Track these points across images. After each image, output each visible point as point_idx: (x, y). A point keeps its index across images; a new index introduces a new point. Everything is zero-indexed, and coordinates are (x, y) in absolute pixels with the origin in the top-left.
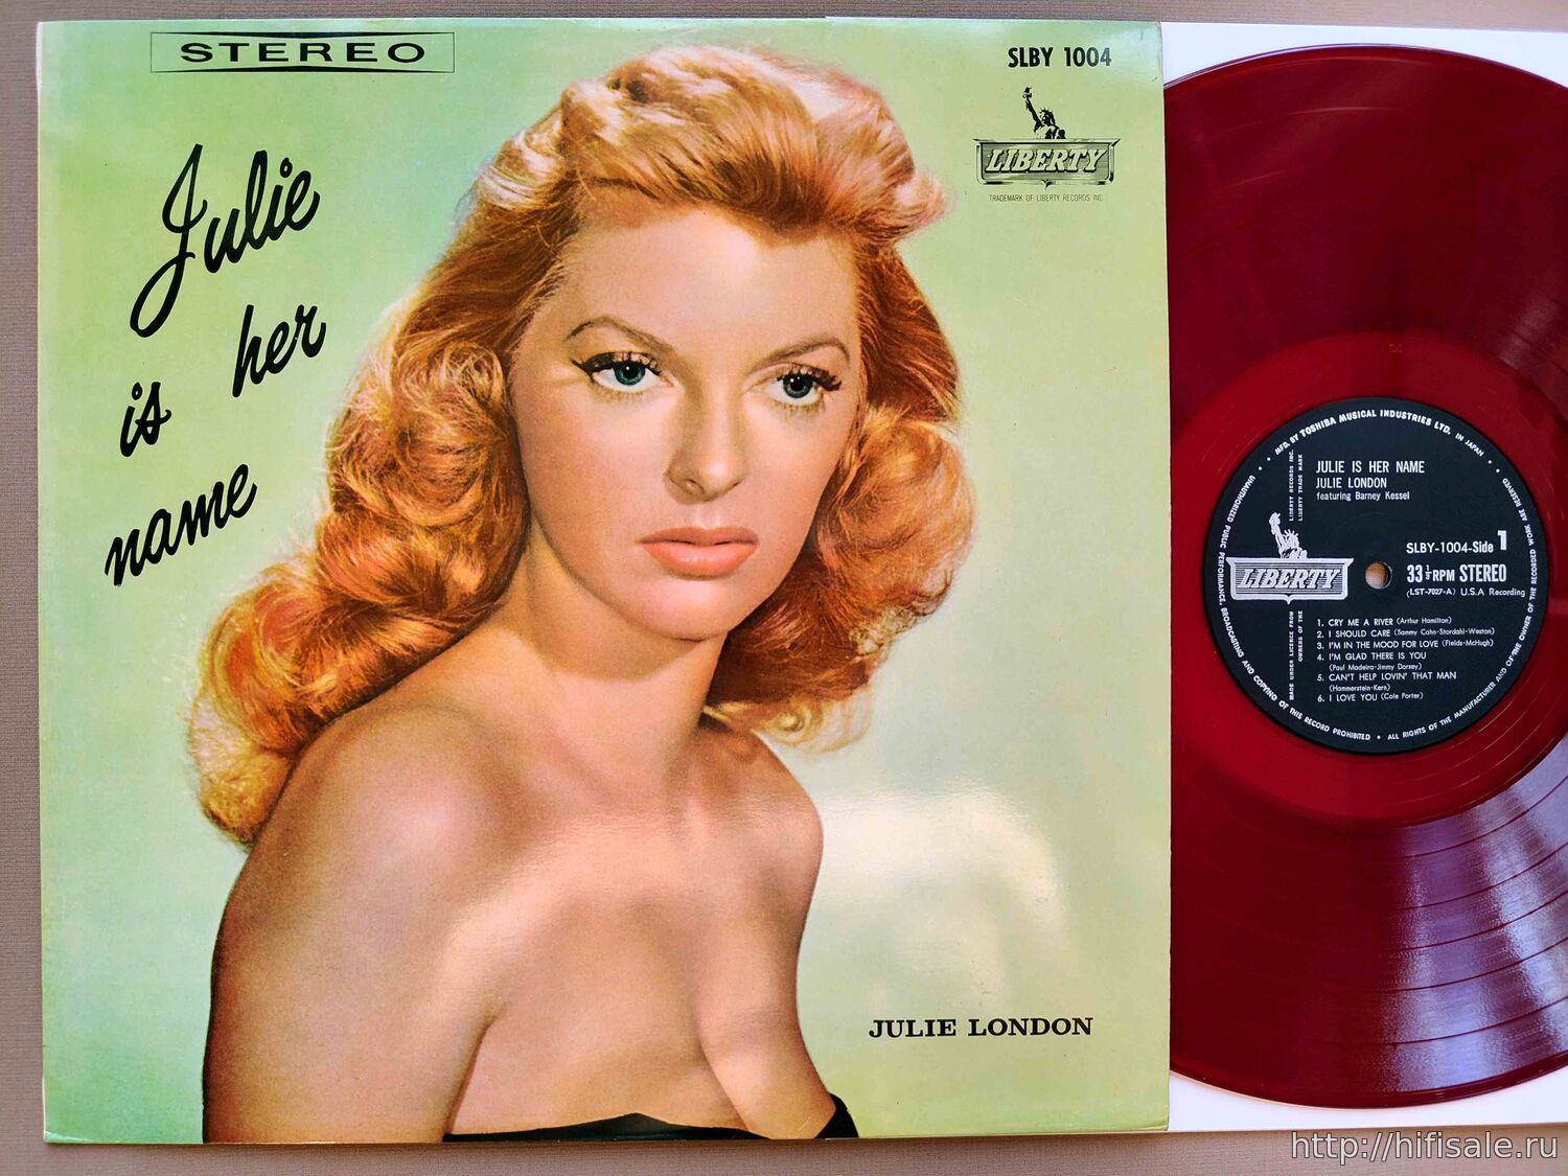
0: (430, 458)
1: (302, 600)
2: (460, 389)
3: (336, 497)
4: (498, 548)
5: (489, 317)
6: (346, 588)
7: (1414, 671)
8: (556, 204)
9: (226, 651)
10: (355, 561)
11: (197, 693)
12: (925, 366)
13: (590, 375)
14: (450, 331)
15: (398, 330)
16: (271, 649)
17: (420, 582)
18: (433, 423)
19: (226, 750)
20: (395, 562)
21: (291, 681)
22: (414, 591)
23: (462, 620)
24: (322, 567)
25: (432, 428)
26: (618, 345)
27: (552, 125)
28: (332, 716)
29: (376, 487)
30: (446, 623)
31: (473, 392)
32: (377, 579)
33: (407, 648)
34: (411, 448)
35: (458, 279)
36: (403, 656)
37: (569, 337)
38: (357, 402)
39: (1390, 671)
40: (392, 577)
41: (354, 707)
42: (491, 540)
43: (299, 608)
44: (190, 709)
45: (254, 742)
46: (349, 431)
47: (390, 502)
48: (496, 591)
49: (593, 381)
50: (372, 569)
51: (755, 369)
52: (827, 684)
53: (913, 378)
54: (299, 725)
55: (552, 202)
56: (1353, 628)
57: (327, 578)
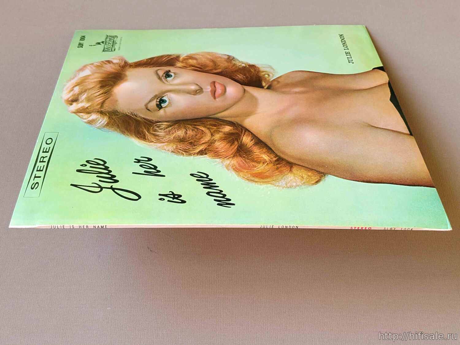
0: (189, 136)
1: (237, 162)
2: (166, 130)
3: (202, 154)
4: (218, 123)
5: (143, 125)
6: (233, 153)
8: (107, 114)
9: (257, 179)
10: (224, 150)
11: (273, 186)
12: (165, 59)
13: (163, 108)
14: (146, 132)
15: (145, 142)
16: (255, 169)
17: (230, 138)
18: (177, 135)
19: (293, 179)
20: (223, 143)
21: (266, 164)
22: (233, 139)
23: (242, 130)
24: (226, 157)
25: (179, 135)
26: (154, 103)
27: (81, 115)
28: (276, 156)
29: (198, 146)
30: (243, 133)
31: (167, 128)
32: (229, 146)
33: (252, 140)
34: (185, 139)
35: (129, 131)
36: (255, 141)
37: (151, 111)
38: (169, 150)
40: (228, 143)
41: (273, 151)
42: (216, 125)
43: (240, 163)
44: (279, 188)
45: (288, 173)
46: (179, 152)
47: (203, 143)
48: (232, 123)
49: (165, 107)
50: (226, 147)
51: (163, 82)
52: (255, 70)
53: (168, 60)
54: (281, 163)
55: (106, 115)
57: (229, 156)
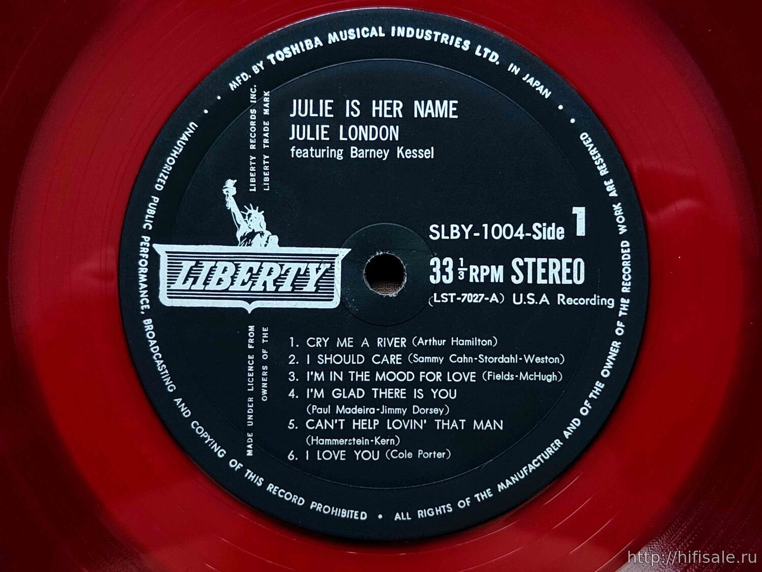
7: (438, 416)
39: (399, 416)
56: (345, 351)
